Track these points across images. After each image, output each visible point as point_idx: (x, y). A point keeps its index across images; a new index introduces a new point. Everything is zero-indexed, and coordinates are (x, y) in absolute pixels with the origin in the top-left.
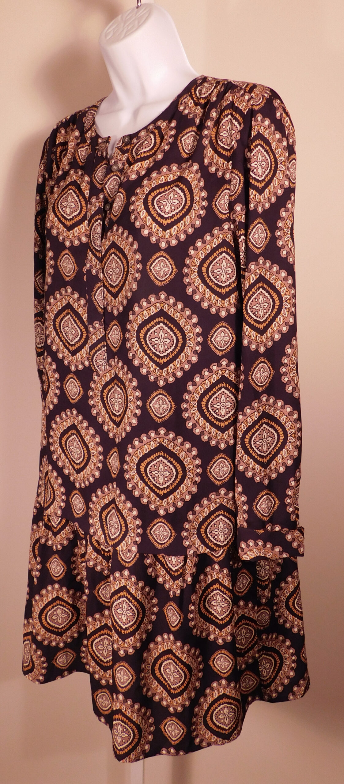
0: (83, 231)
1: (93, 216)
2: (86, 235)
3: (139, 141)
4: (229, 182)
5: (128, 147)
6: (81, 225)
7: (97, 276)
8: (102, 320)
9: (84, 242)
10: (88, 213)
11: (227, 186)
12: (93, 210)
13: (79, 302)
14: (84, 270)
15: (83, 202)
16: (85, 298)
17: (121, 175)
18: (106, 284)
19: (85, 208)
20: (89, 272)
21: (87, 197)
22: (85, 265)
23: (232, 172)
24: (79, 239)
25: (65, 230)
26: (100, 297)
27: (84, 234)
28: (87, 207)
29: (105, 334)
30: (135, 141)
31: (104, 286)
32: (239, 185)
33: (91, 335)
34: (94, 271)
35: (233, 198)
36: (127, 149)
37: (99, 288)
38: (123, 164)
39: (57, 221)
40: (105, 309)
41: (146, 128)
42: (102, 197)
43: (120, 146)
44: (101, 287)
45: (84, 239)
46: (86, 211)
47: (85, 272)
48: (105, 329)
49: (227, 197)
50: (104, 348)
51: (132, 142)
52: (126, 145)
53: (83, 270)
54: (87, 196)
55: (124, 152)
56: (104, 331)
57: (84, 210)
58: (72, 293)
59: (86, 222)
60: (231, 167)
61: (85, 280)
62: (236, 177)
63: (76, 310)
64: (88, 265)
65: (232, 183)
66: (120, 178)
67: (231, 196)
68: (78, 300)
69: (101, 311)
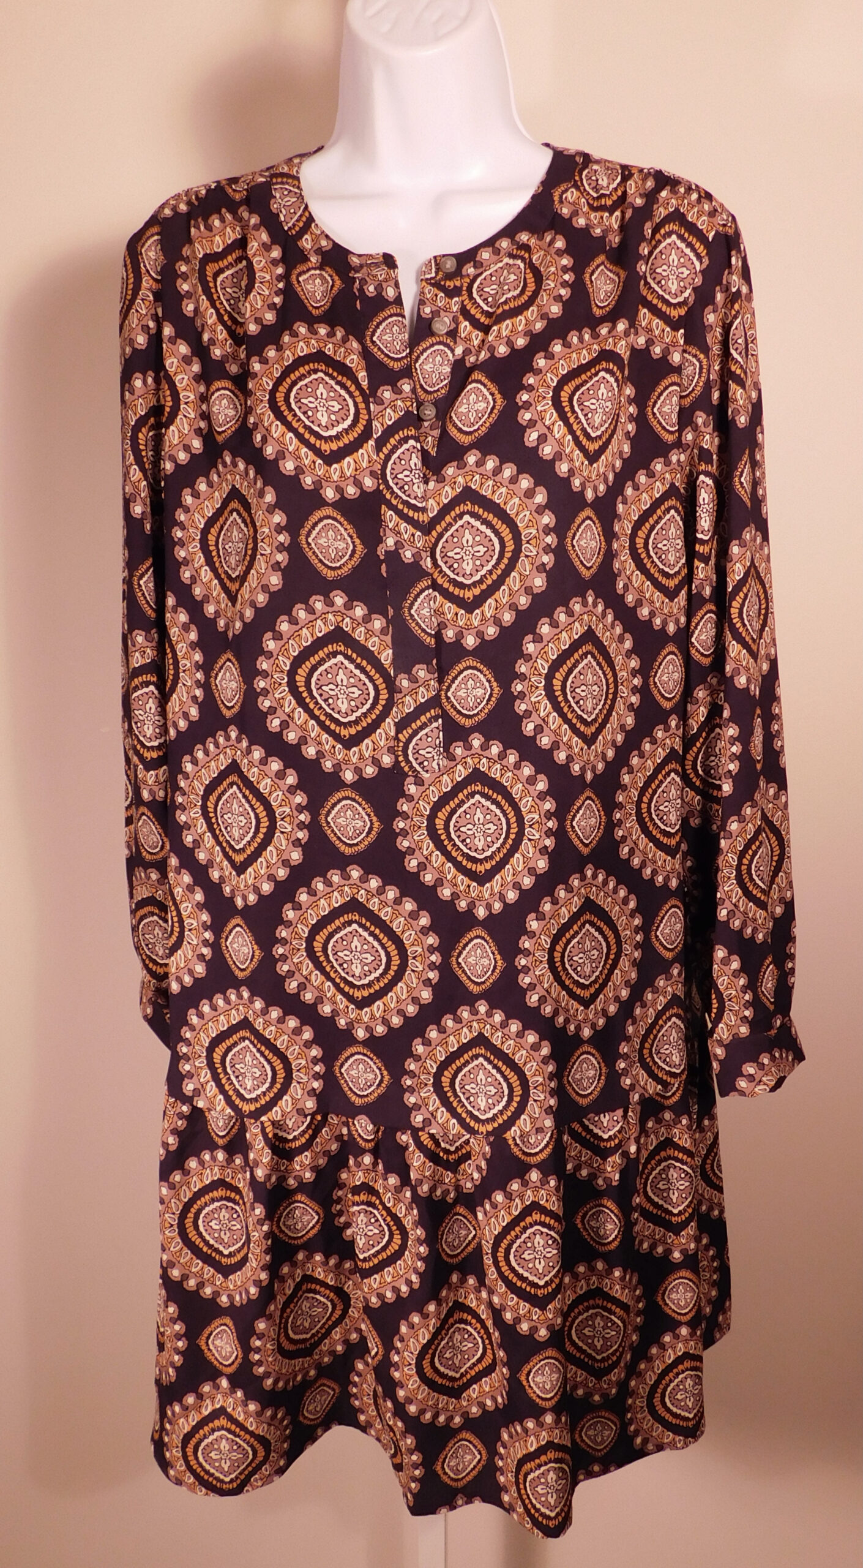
0: (365, 465)
1: (389, 432)
2: (373, 474)
3: (481, 273)
4: (678, 370)
5: (458, 284)
6: (361, 451)
7: (416, 563)
8: (434, 662)
9: (368, 490)
10: (375, 423)
11: (674, 378)
12: (390, 417)
13: (369, 626)
14: (381, 551)
15: (359, 399)
16: (385, 616)
17: (455, 343)
18: (440, 581)
19: (365, 412)
20: (394, 556)
21: (365, 388)
22: (380, 540)
23: (684, 351)
24: (358, 483)
25: (319, 461)
26: (425, 612)
27: (368, 471)
28: (368, 408)
29: (440, 690)
30: (470, 270)
31: (435, 586)
32: (700, 377)
33: (399, 696)
34: (408, 554)
35: (687, 402)
36: (455, 286)
37: (422, 591)
38: (455, 320)
39: (295, 440)
40: (438, 636)
41: (491, 243)
42: (407, 388)
43: (432, 278)
44: (428, 588)
45: (369, 483)
46: (367, 417)
47: (382, 558)
48: (440, 681)
49: (675, 399)
50: (436, 721)
51: (464, 272)
52: (449, 276)
53: (379, 553)
54: (365, 384)
55: (451, 293)
56: (436, 685)
57: (364, 416)
58: (348, 606)
59: (371, 442)
60: (682, 342)
61: (385, 575)
62: (694, 360)
63: (363, 642)
64: (390, 542)
65: (685, 372)
66: (453, 351)
67: (682, 397)
68: (367, 619)
69: (430, 641)
